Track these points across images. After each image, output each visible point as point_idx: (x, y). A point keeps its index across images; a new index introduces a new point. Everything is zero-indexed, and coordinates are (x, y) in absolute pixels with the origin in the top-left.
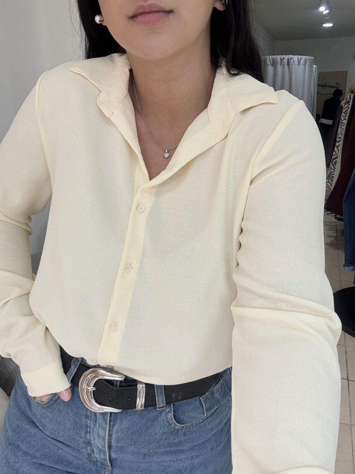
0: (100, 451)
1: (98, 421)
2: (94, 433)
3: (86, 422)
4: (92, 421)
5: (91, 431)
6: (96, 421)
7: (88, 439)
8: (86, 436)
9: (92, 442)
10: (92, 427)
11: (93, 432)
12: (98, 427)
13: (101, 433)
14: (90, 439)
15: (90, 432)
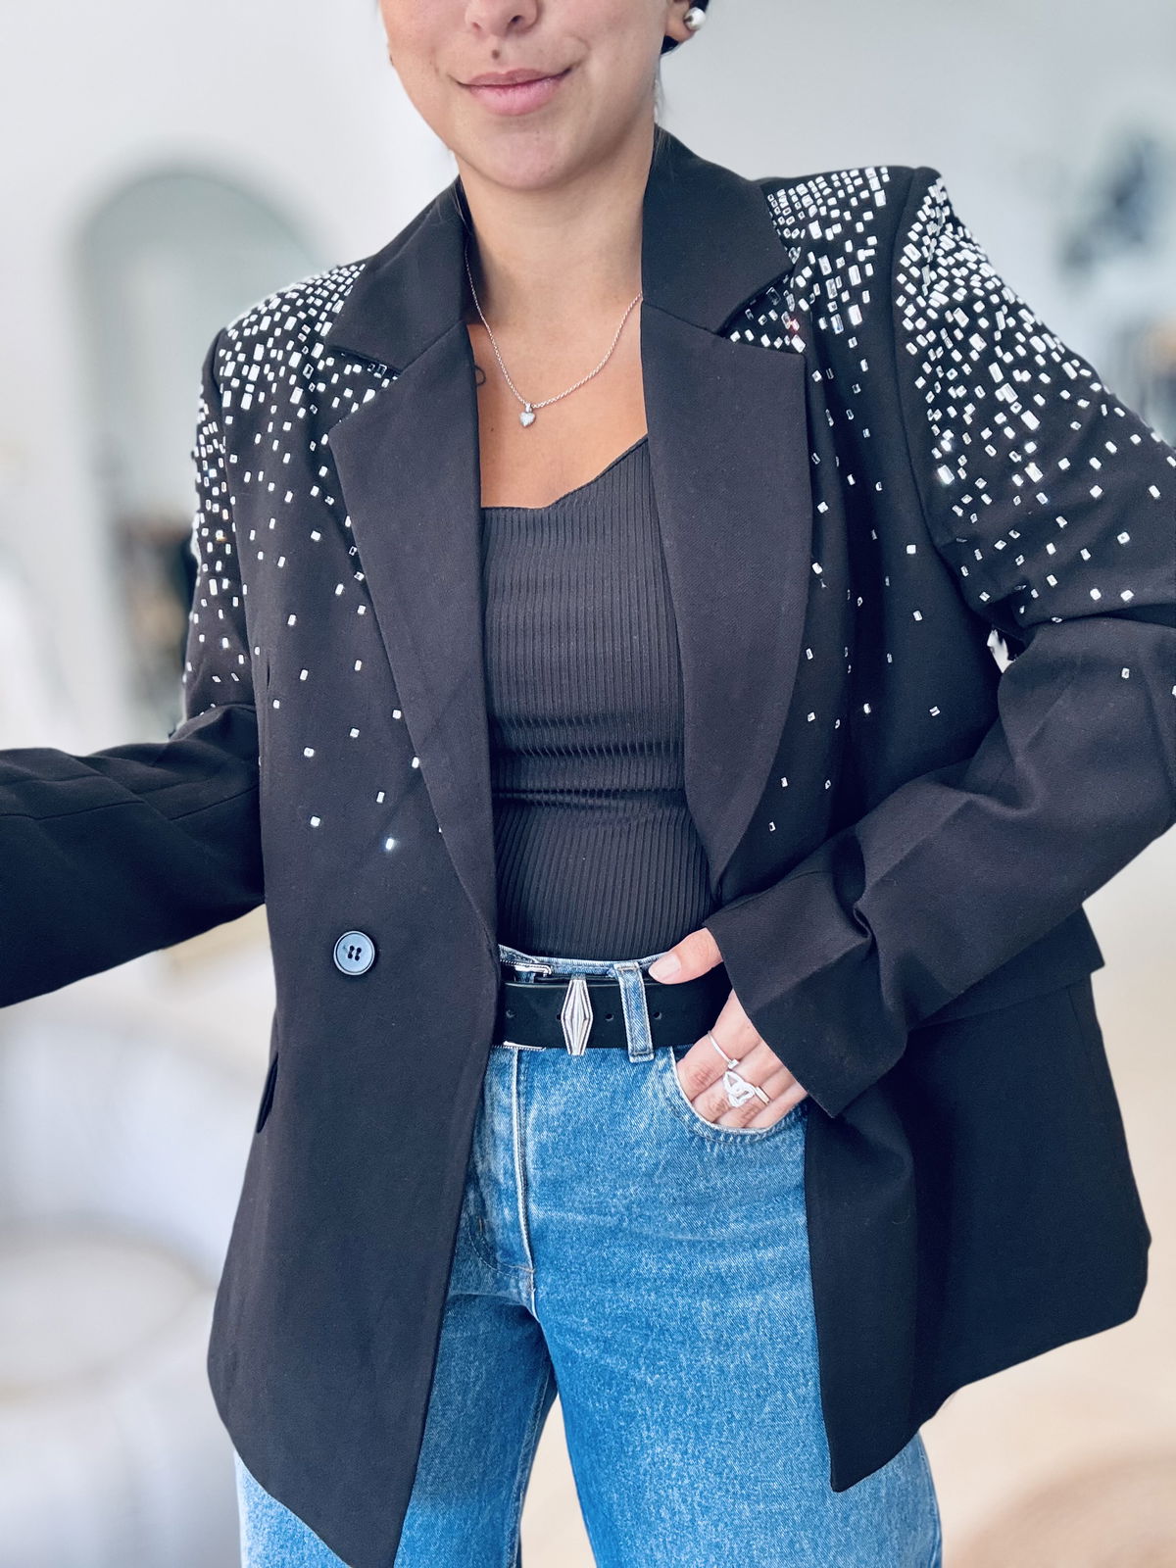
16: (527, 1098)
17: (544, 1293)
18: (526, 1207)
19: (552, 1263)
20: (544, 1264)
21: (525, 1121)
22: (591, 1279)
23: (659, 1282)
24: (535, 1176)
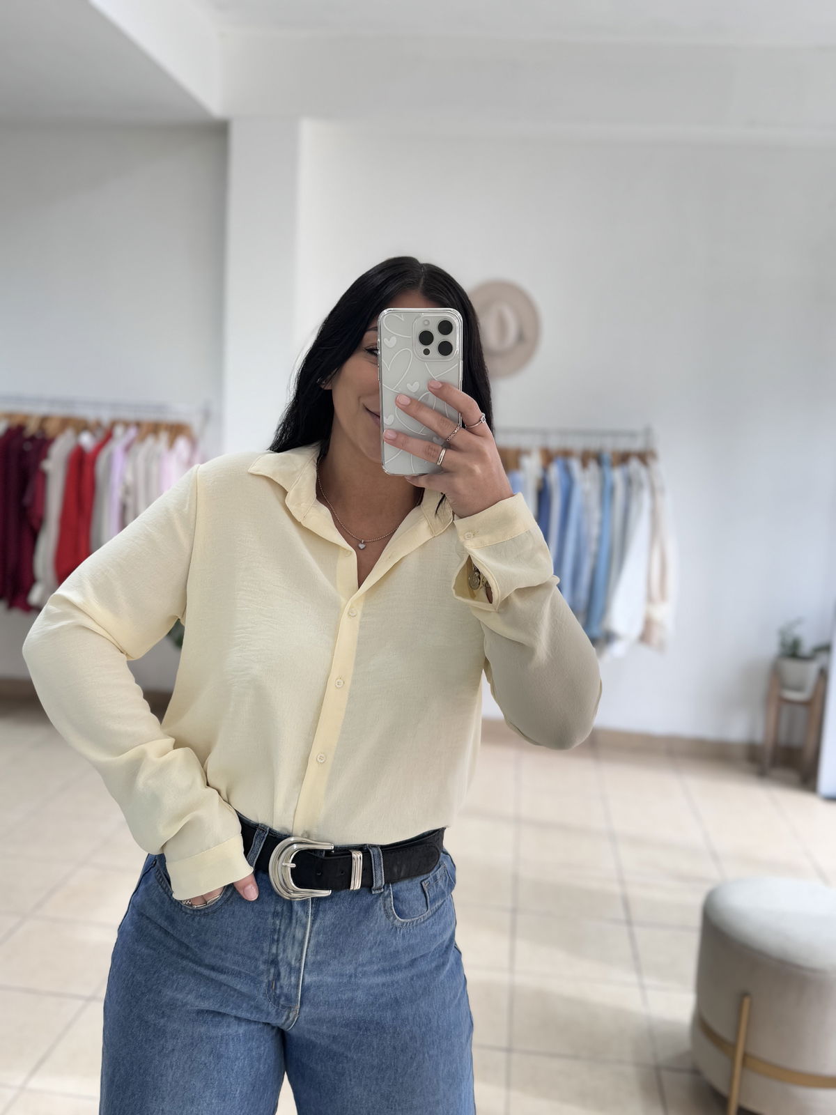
0: (290, 973)
1: (294, 917)
2: (286, 939)
3: (274, 924)
4: (283, 921)
5: (281, 938)
6: (291, 919)
7: (273, 954)
8: (270, 949)
9: (280, 958)
10: (282, 930)
11: (284, 937)
12: (294, 925)
13: (299, 935)
14: (277, 953)
15: (278, 940)
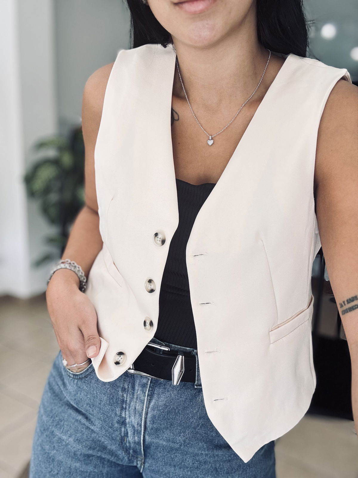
16: (151, 397)
17: (147, 466)
18: (144, 436)
19: (151, 456)
20: (148, 456)
21: (149, 406)
22: (166, 464)
23: (192, 469)
24: (149, 426)
